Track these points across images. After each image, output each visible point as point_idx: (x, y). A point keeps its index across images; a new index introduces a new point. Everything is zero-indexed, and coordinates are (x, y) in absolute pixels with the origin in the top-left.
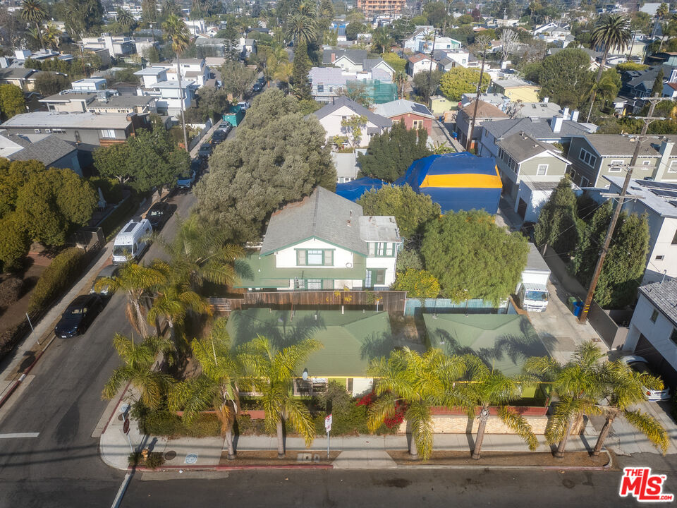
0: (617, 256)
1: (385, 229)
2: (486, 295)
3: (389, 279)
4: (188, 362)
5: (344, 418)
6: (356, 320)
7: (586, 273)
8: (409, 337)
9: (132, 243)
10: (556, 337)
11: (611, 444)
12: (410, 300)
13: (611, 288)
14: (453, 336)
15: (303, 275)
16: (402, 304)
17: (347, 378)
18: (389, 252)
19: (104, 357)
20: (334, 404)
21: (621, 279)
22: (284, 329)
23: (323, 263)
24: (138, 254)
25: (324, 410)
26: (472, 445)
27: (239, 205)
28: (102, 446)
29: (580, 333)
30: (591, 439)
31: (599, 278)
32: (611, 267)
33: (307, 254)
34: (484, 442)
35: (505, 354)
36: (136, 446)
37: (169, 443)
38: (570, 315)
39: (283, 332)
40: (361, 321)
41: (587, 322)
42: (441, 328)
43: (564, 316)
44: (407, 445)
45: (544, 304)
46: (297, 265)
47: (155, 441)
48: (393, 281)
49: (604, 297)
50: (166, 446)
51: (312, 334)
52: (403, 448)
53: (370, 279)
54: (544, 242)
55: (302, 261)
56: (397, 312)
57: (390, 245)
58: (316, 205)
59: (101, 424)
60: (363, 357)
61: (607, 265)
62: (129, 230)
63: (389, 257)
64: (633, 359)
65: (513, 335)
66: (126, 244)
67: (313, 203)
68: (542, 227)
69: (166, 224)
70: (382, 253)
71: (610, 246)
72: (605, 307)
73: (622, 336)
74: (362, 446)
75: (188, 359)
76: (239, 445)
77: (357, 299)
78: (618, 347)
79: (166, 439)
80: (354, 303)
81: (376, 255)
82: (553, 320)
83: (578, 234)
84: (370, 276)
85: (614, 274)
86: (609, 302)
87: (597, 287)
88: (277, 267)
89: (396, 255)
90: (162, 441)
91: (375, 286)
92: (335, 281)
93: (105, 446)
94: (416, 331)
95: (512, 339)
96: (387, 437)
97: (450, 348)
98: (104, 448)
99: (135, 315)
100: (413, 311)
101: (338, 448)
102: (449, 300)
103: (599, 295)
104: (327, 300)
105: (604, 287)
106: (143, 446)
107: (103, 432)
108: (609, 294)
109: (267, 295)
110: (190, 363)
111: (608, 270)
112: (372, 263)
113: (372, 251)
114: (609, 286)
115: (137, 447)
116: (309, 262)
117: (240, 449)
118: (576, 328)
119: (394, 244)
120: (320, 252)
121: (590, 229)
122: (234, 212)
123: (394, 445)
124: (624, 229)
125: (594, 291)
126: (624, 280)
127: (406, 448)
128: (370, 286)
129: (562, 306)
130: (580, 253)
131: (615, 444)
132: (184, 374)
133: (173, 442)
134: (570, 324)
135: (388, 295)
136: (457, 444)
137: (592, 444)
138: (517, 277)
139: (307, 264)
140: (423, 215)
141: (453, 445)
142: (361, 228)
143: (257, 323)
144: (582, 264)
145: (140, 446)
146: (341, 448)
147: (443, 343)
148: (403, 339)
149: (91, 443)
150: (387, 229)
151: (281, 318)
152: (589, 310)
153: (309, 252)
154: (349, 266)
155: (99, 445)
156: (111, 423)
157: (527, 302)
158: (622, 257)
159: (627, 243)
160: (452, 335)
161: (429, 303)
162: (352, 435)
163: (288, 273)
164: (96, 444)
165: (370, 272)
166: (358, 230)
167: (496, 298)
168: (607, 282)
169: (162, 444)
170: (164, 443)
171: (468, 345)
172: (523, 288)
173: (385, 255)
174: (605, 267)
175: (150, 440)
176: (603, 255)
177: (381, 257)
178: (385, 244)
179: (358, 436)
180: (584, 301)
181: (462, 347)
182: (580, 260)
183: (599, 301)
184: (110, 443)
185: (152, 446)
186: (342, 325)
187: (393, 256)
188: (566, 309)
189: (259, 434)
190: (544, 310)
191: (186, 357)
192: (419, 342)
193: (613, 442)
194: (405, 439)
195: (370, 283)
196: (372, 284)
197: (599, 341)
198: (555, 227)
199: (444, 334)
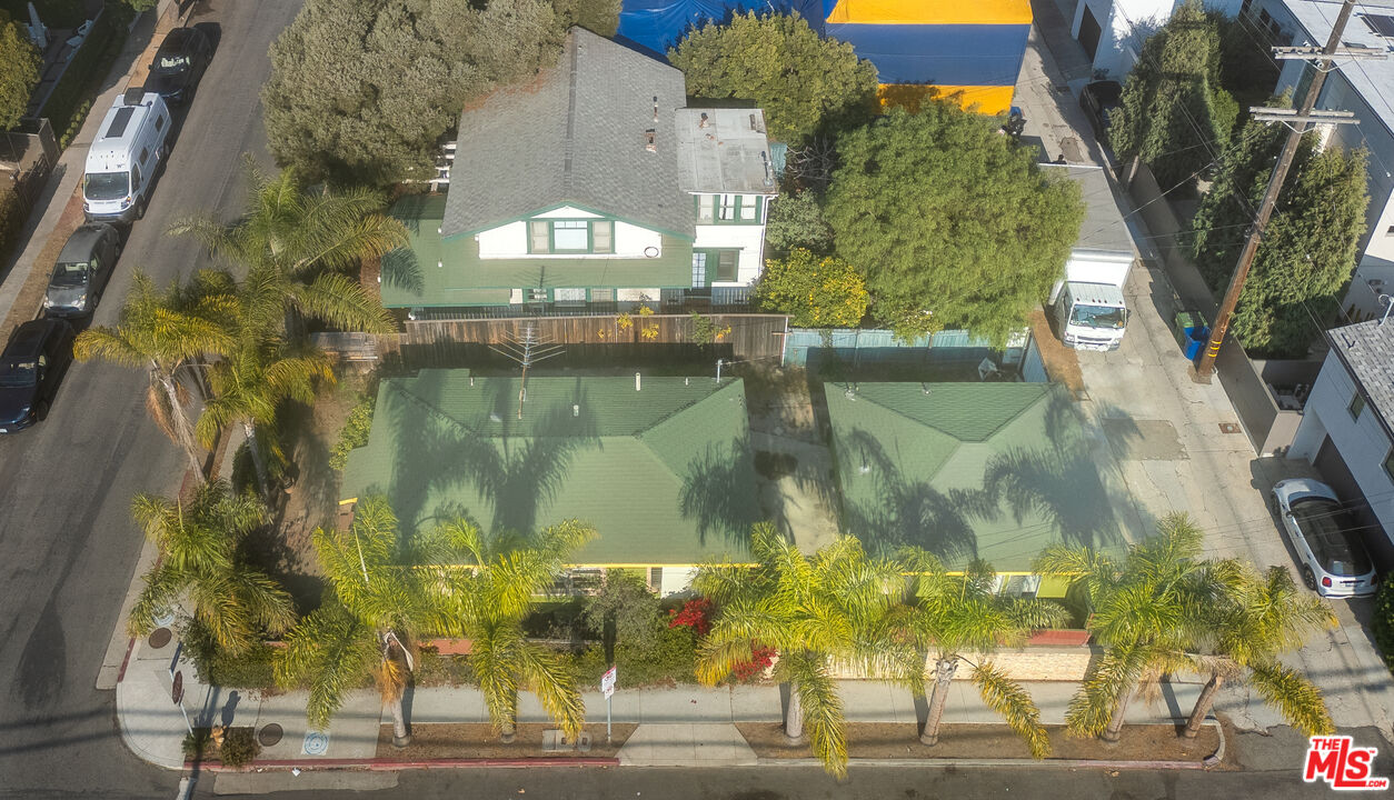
0: (1288, 241)
1: (737, 154)
2: (976, 322)
3: (749, 270)
4: (287, 497)
5: (643, 656)
6: (667, 416)
7: (1218, 260)
8: (793, 424)
9: (127, 168)
10: (1135, 418)
11: (1230, 705)
12: (797, 332)
13: (1270, 310)
14: (889, 454)
15: (542, 273)
16: (778, 342)
17: (649, 566)
18: (748, 214)
19: (97, 482)
20: (620, 624)
21: (1294, 294)
22: (505, 444)
23: (591, 248)
24: (142, 191)
25: (599, 638)
26: (922, 709)
27: (387, 105)
28: (123, 712)
29: (1194, 408)
30: (1186, 692)
31: (1244, 285)
32: (1272, 263)
33: (551, 230)
34: (948, 703)
35: (1004, 505)
36: (195, 712)
37: (265, 705)
38: (1175, 355)
39: (504, 457)
40: (681, 415)
41: (1215, 378)
42: (862, 428)
43: (1161, 359)
44: (779, 710)
45: (1115, 334)
46: (529, 252)
47: (234, 698)
48: (757, 274)
49: (1255, 328)
50: (260, 712)
51: (569, 458)
52: (770, 717)
53: (702, 271)
54: (1128, 155)
55: (541, 243)
56: (766, 357)
57: (749, 199)
58: (572, 94)
59: (112, 657)
60: (686, 510)
61: (1264, 257)
62: (117, 129)
63: (748, 223)
64: (1305, 489)
65: (1028, 450)
66: (113, 169)
67: (565, 89)
68: (1127, 119)
69: (200, 88)
70: (730, 214)
71: (1274, 214)
72: (1255, 353)
73: (1287, 429)
74: (683, 713)
75: (288, 491)
76: (416, 710)
77: (671, 333)
78: (1277, 451)
79: (257, 694)
80: (664, 341)
81: (718, 220)
82: (1134, 372)
83: (1213, 136)
84: (702, 264)
85: (1279, 283)
86: (1264, 342)
87: (1239, 304)
88: (481, 256)
89: (763, 219)
90: (249, 699)
91: (714, 284)
92: (619, 290)
93: (128, 712)
94: (810, 408)
95: (1025, 462)
96: (736, 689)
97: (880, 485)
98: (126, 716)
99: (168, 408)
100: (803, 356)
101: (630, 718)
102: (888, 334)
103: (1244, 324)
104: (601, 336)
105: (1254, 307)
106: (210, 710)
107: (120, 678)
108: (1265, 325)
109: (460, 326)
110: (293, 498)
111: (1265, 270)
112: (709, 236)
113: (706, 211)
114: (1267, 303)
115: (197, 715)
116: (558, 246)
117: (419, 719)
118: (1186, 392)
119: (759, 199)
120: (584, 224)
121: (1234, 154)
122: (375, 121)
123: (753, 710)
124: (1309, 181)
125: (1231, 313)
126: (1300, 297)
127: (776, 716)
128: (702, 285)
129: (1161, 329)
130: (1210, 206)
131: (1238, 705)
132: (282, 529)
133: (275, 702)
134: (1172, 380)
135: (744, 322)
136: (888, 707)
137: (1186, 705)
138: (1053, 271)
139: (552, 249)
140: (834, 92)
141: (881, 708)
142: (681, 152)
143: (444, 424)
144: (1211, 235)
145: (203, 711)
146: (635, 718)
147: (867, 470)
148: (778, 431)
149: (96, 705)
150: (742, 154)
151: (497, 412)
152: (1220, 353)
153: (557, 224)
154: (651, 253)
155: (115, 711)
156: (134, 655)
157: (1073, 330)
158: (1300, 246)
159: (1312, 216)
160: (888, 450)
161: (842, 339)
162: (660, 684)
163: (507, 271)
164: (107, 707)
165: (703, 256)
166: (674, 163)
167: (1000, 330)
168: (1262, 297)
169: (251, 710)
170: (255, 705)
171: (923, 479)
172: (1066, 294)
173: (737, 220)
174: (1260, 262)
175: (223, 699)
176: (1255, 240)
177: (730, 223)
178: (738, 199)
179: (673, 686)
180: (1211, 326)
181: (909, 483)
182: (1208, 224)
183: (1241, 337)
184: (138, 705)
185: (229, 712)
186: (637, 433)
187: (757, 222)
188: (1168, 341)
189: (457, 684)
190: (1114, 348)
191: (283, 487)
192: (816, 438)
193: (1232, 699)
194: (775, 694)
195: (702, 278)
196: (709, 279)
197: (1236, 430)
198: (1159, 122)
199: (868, 444)
